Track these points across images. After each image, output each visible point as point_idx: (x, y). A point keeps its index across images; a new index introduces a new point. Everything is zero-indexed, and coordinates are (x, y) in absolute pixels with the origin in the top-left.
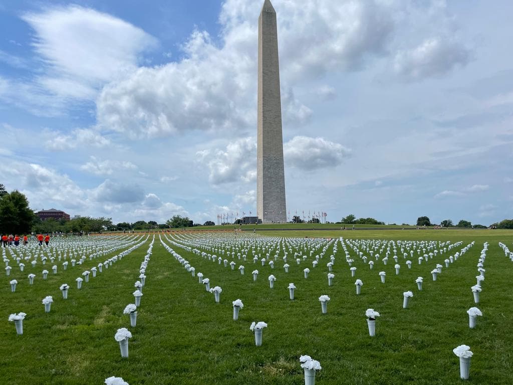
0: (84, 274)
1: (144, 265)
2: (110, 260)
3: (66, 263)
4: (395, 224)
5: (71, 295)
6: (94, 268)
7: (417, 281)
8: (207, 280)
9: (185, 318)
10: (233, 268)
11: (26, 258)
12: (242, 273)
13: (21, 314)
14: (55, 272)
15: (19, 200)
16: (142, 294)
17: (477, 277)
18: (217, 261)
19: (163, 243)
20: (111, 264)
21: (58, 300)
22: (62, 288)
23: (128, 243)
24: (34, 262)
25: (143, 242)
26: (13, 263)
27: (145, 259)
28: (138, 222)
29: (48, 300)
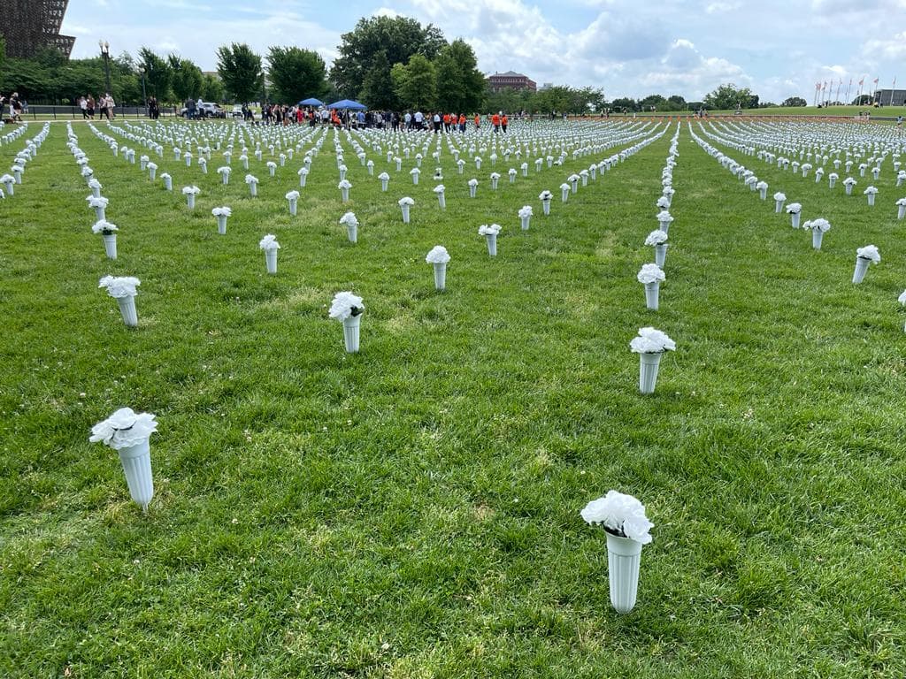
0: (571, 178)
1: (667, 173)
2: (608, 160)
3: (541, 160)
5: (554, 210)
6: (584, 172)
8: (795, 206)
9: (753, 267)
10: (848, 190)
11: (481, 150)
12: (871, 201)
13: (494, 226)
14: (526, 175)
15: (463, 55)
16: (672, 219)
18: (812, 175)
19: (696, 137)
20: (608, 168)
21: (538, 215)
22: (542, 196)
23: (633, 136)
24: (494, 156)
25: (659, 135)
26: (464, 155)
27: (669, 163)
28: (650, 98)
29: (526, 211)
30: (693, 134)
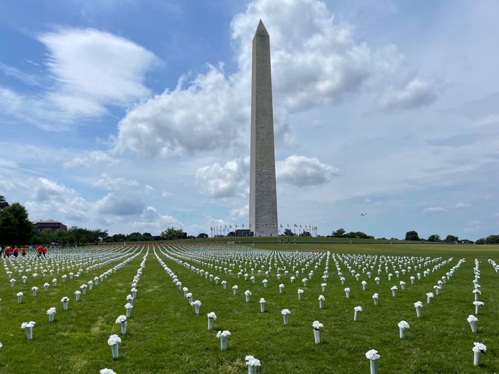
0: (82, 287)
2: (105, 273)
3: (65, 276)
4: (384, 239)
5: (70, 307)
6: (90, 282)
7: (373, 297)
11: (27, 270)
14: (55, 285)
15: (19, 212)
17: (427, 294)
19: (156, 255)
20: (106, 277)
21: (60, 311)
22: (62, 300)
23: (124, 256)
24: (35, 275)
25: (137, 254)
26: (15, 275)
27: (138, 272)
28: (134, 234)
29: (52, 310)
30: (155, 253)
